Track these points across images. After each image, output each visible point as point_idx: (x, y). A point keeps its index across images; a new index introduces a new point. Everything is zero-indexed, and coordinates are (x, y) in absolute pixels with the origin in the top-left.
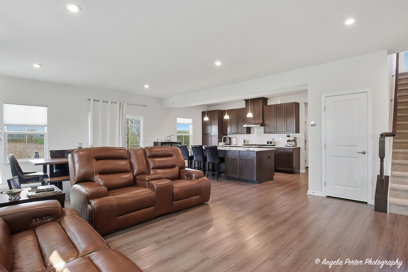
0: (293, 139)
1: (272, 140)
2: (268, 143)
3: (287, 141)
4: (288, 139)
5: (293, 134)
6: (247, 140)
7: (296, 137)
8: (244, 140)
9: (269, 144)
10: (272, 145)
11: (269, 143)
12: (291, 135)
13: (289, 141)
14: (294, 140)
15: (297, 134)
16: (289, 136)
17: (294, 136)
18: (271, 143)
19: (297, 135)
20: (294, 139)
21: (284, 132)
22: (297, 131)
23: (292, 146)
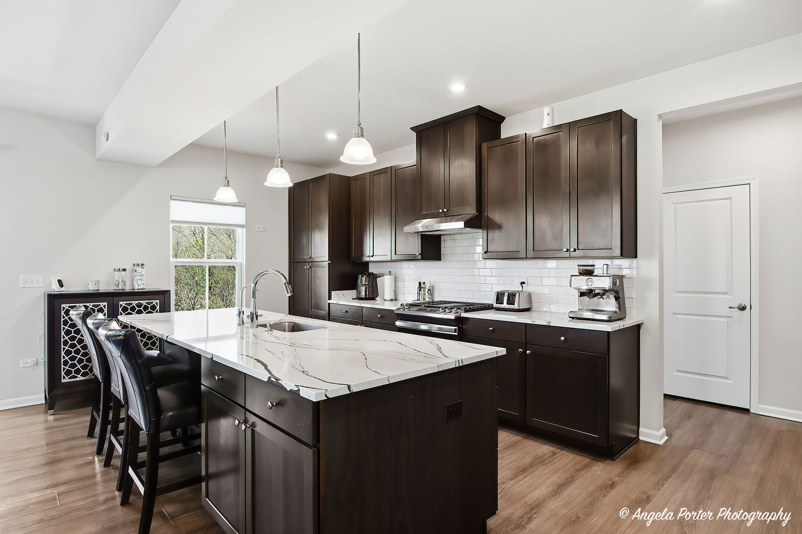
0: (606, 283)
1: (515, 287)
2: (499, 297)
3: (582, 294)
4: (584, 283)
5: (608, 262)
6: (427, 286)
7: (621, 277)
8: (420, 283)
9: (505, 305)
10: (516, 306)
11: (506, 298)
12: (599, 266)
13: (590, 293)
14: (610, 290)
15: (625, 263)
16: (588, 272)
17: (613, 272)
18: (511, 297)
19: (624, 266)
20: (614, 283)
21: (567, 254)
22: (629, 249)
23: (605, 317)
